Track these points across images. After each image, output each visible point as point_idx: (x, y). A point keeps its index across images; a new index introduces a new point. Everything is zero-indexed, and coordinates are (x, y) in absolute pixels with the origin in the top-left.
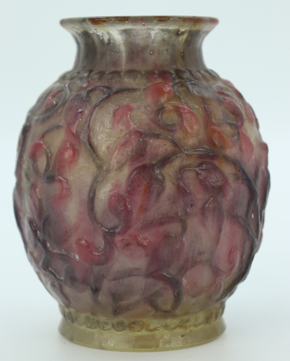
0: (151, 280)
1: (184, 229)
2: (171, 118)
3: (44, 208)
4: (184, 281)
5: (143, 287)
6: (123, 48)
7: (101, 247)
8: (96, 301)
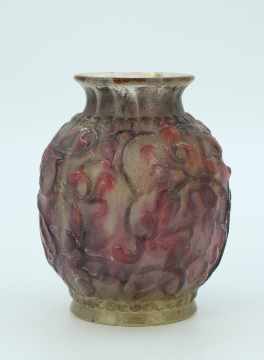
0: (167, 273)
1: (192, 234)
2: (181, 154)
3: (84, 223)
4: (187, 272)
5: (160, 278)
6: (136, 101)
7: (133, 251)
8: (121, 291)
